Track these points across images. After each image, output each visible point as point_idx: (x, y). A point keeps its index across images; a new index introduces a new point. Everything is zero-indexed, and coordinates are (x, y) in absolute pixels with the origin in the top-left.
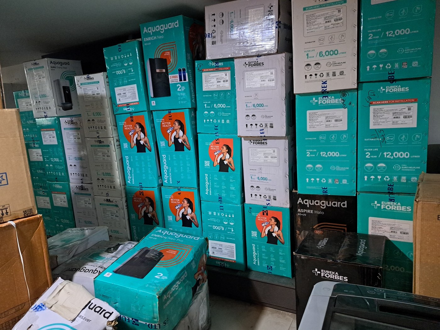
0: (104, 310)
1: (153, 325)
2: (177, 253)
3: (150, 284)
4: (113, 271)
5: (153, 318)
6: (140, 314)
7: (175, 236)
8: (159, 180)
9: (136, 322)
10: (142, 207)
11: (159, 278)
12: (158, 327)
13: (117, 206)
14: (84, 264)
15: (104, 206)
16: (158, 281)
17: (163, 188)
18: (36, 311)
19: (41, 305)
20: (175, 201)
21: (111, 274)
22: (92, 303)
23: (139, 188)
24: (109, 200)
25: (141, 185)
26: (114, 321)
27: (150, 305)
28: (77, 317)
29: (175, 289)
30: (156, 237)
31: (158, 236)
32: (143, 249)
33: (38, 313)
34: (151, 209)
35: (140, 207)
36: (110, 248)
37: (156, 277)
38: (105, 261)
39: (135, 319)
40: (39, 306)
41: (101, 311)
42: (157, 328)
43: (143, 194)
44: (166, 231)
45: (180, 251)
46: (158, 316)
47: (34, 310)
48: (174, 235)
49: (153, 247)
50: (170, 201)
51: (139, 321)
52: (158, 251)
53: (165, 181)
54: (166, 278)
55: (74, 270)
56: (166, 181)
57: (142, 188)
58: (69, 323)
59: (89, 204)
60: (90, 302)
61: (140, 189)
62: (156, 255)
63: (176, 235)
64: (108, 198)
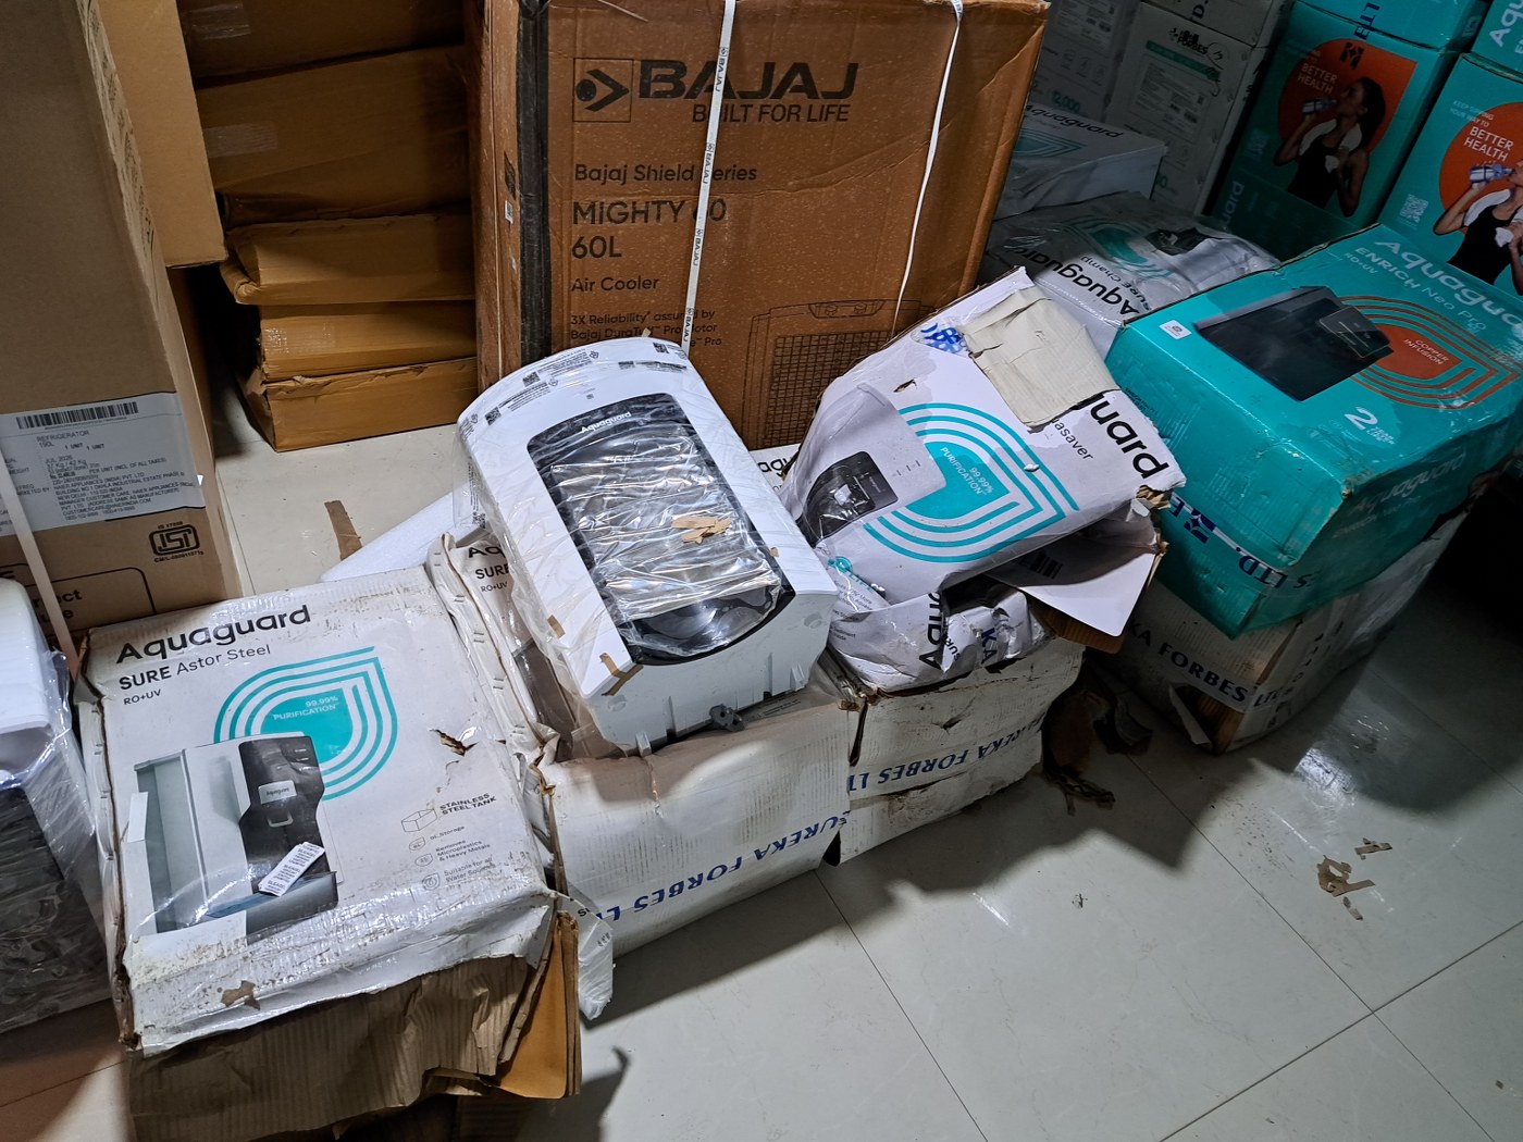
0: (1139, 444)
1: (1263, 566)
2: (1446, 366)
3: (1324, 434)
4: (1195, 326)
5: (1278, 546)
6: (1233, 511)
7: (1457, 296)
8: (1473, 19)
9: (1203, 528)
10: (1320, 117)
11: (1363, 428)
12: (1273, 580)
13: (1213, 74)
14: (1076, 254)
15: (1159, 56)
16: (1355, 438)
17: (1462, 64)
18: (930, 345)
19: (950, 333)
20: (1489, 143)
21: (1186, 332)
22: (1106, 404)
23: (1354, 26)
24: (1196, 37)
25: (1370, 13)
26: (1162, 495)
27: (1297, 502)
28: (1048, 423)
29: (1400, 495)
30: (1374, 265)
31: (1385, 264)
32: (1316, 289)
33: (937, 355)
34: (1354, 137)
35: (1310, 113)
36: (1169, 234)
37: (1351, 417)
38: (1144, 274)
39: (1203, 518)
40: (944, 332)
41: (1130, 441)
42: (1268, 580)
43: (1355, 63)
44: (1422, 260)
45: (1467, 362)
46: (1302, 552)
47: (927, 338)
48: (1454, 288)
49: (1354, 298)
50: (1465, 133)
51: (1216, 531)
52: (1369, 322)
53: (1492, 34)
54: (1390, 439)
55: (1042, 259)
56: (1497, 36)
57: (1366, 32)
58: (1023, 431)
59: (1102, 27)
60: (1100, 396)
61: (1357, 34)
62: (1361, 334)
63: (1459, 291)
64: (1194, 29)
